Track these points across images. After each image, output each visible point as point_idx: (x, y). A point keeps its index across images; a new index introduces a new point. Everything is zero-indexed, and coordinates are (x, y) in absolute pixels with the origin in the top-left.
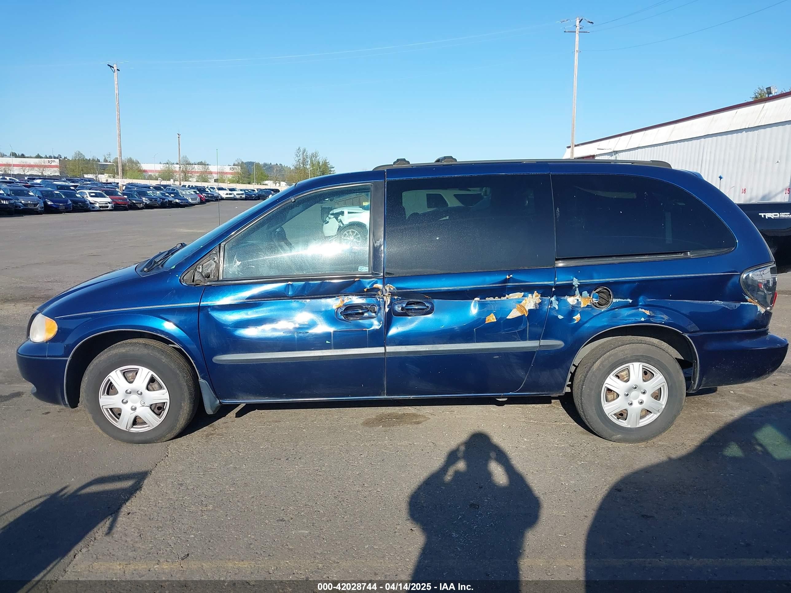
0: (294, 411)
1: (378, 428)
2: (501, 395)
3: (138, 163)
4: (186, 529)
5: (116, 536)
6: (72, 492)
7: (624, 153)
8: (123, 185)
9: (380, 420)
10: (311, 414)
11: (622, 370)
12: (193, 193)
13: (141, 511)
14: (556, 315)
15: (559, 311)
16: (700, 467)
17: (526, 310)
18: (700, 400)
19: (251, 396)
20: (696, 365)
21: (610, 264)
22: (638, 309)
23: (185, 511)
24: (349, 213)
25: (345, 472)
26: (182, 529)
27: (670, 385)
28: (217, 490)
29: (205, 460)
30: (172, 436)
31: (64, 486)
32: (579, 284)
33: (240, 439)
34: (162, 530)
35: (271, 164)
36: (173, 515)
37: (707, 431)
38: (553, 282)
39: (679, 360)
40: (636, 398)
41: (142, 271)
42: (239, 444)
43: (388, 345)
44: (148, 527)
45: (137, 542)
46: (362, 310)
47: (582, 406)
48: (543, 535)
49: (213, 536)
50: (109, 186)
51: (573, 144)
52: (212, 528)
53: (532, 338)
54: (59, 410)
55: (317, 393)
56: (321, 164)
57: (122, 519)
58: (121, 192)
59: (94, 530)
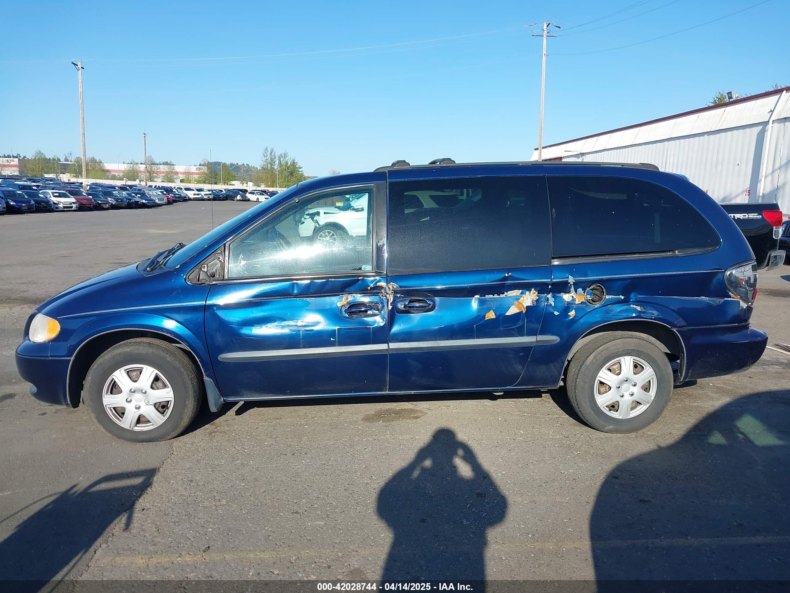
0: (293, 408)
1: (378, 424)
2: (499, 389)
3: (101, 162)
4: (202, 523)
5: (133, 531)
6: (81, 490)
7: (590, 155)
8: (88, 185)
9: (379, 416)
10: (311, 411)
11: (614, 364)
12: (160, 193)
13: (155, 507)
14: (552, 311)
15: (555, 308)
16: (688, 455)
17: (524, 307)
18: (682, 392)
19: (255, 393)
20: (683, 358)
21: (603, 262)
22: (630, 305)
23: (199, 506)
24: (325, 213)
25: (352, 466)
26: (199, 523)
27: (659, 377)
28: (228, 486)
29: (212, 457)
30: (176, 435)
31: (73, 484)
32: (574, 281)
33: (243, 436)
34: (179, 525)
35: (237, 164)
36: (188, 510)
37: (691, 421)
38: (549, 280)
39: (666, 354)
40: (626, 391)
41: (145, 270)
42: (243, 441)
43: (391, 342)
44: (165, 522)
45: (156, 537)
46: (365, 308)
47: (576, 398)
48: (549, 520)
49: (231, 529)
50: (72, 186)
51: (541, 146)
52: (229, 521)
53: (528, 335)
54: (56, 411)
55: (321, 389)
56: (289, 165)
57: (137, 515)
58: (86, 192)
59: (110, 526)
